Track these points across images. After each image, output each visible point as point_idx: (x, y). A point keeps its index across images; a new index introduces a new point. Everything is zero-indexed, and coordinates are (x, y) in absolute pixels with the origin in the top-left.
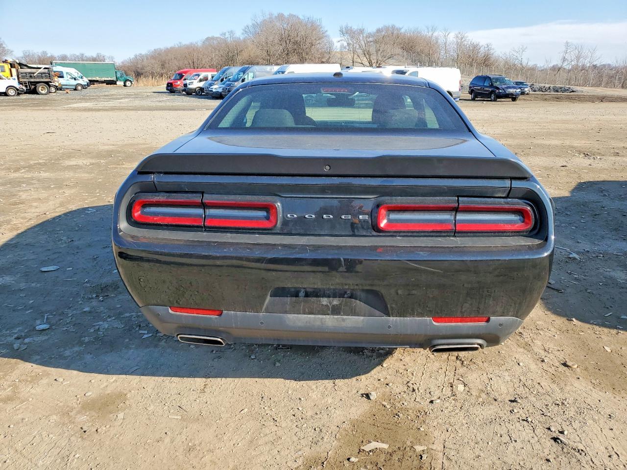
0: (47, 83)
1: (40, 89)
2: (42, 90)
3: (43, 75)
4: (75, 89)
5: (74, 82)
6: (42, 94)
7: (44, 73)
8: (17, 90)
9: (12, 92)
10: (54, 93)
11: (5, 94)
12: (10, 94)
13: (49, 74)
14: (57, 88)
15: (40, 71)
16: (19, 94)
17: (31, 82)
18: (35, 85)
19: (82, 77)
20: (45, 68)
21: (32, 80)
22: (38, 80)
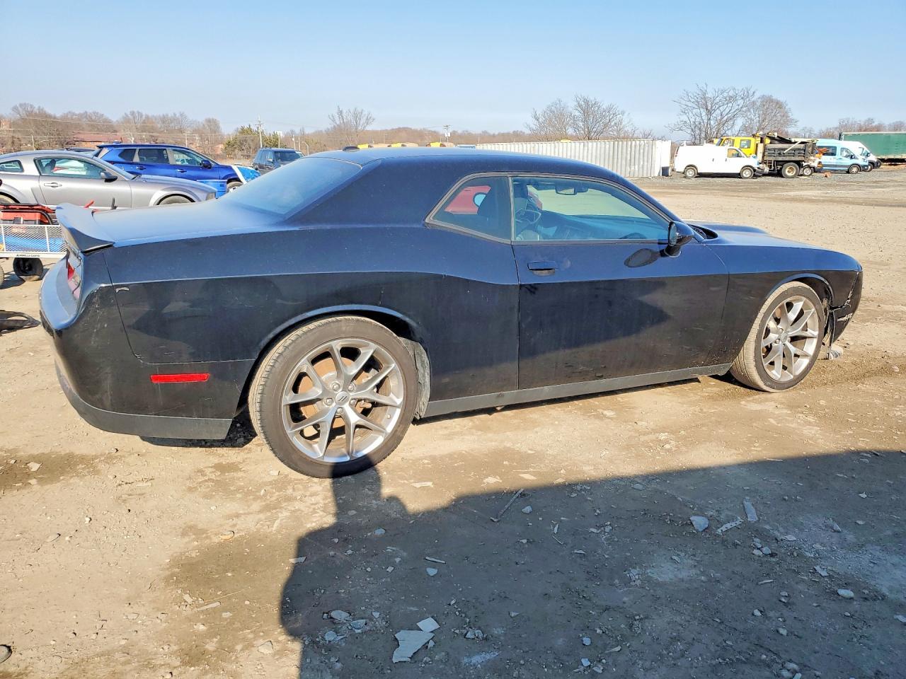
0: (799, 163)
1: (787, 170)
2: (789, 172)
3: (797, 152)
4: (848, 172)
5: (849, 162)
6: (788, 177)
7: (799, 149)
8: (755, 170)
9: (747, 174)
10: (809, 176)
11: (738, 176)
12: (744, 175)
13: (805, 151)
14: (815, 170)
15: (793, 146)
16: (755, 176)
17: (777, 161)
18: (782, 165)
19: (868, 154)
20: (802, 143)
21: (780, 159)
22: (787, 159)
